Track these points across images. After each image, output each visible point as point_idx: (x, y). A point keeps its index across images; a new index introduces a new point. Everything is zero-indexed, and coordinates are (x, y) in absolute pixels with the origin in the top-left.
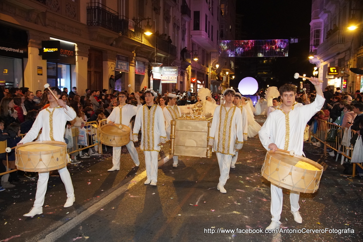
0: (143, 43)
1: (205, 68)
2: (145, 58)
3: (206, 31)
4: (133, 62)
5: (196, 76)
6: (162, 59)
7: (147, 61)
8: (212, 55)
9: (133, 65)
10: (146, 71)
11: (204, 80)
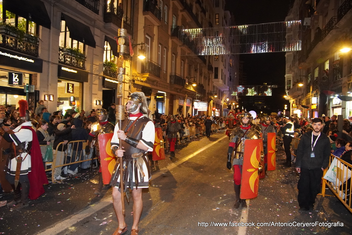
0: (191, 90)
1: (220, 101)
2: (190, 97)
3: (222, 79)
4: (186, 100)
5: (215, 106)
6: (199, 97)
7: (192, 99)
8: (224, 92)
9: (186, 101)
10: (191, 104)
11: (219, 109)
